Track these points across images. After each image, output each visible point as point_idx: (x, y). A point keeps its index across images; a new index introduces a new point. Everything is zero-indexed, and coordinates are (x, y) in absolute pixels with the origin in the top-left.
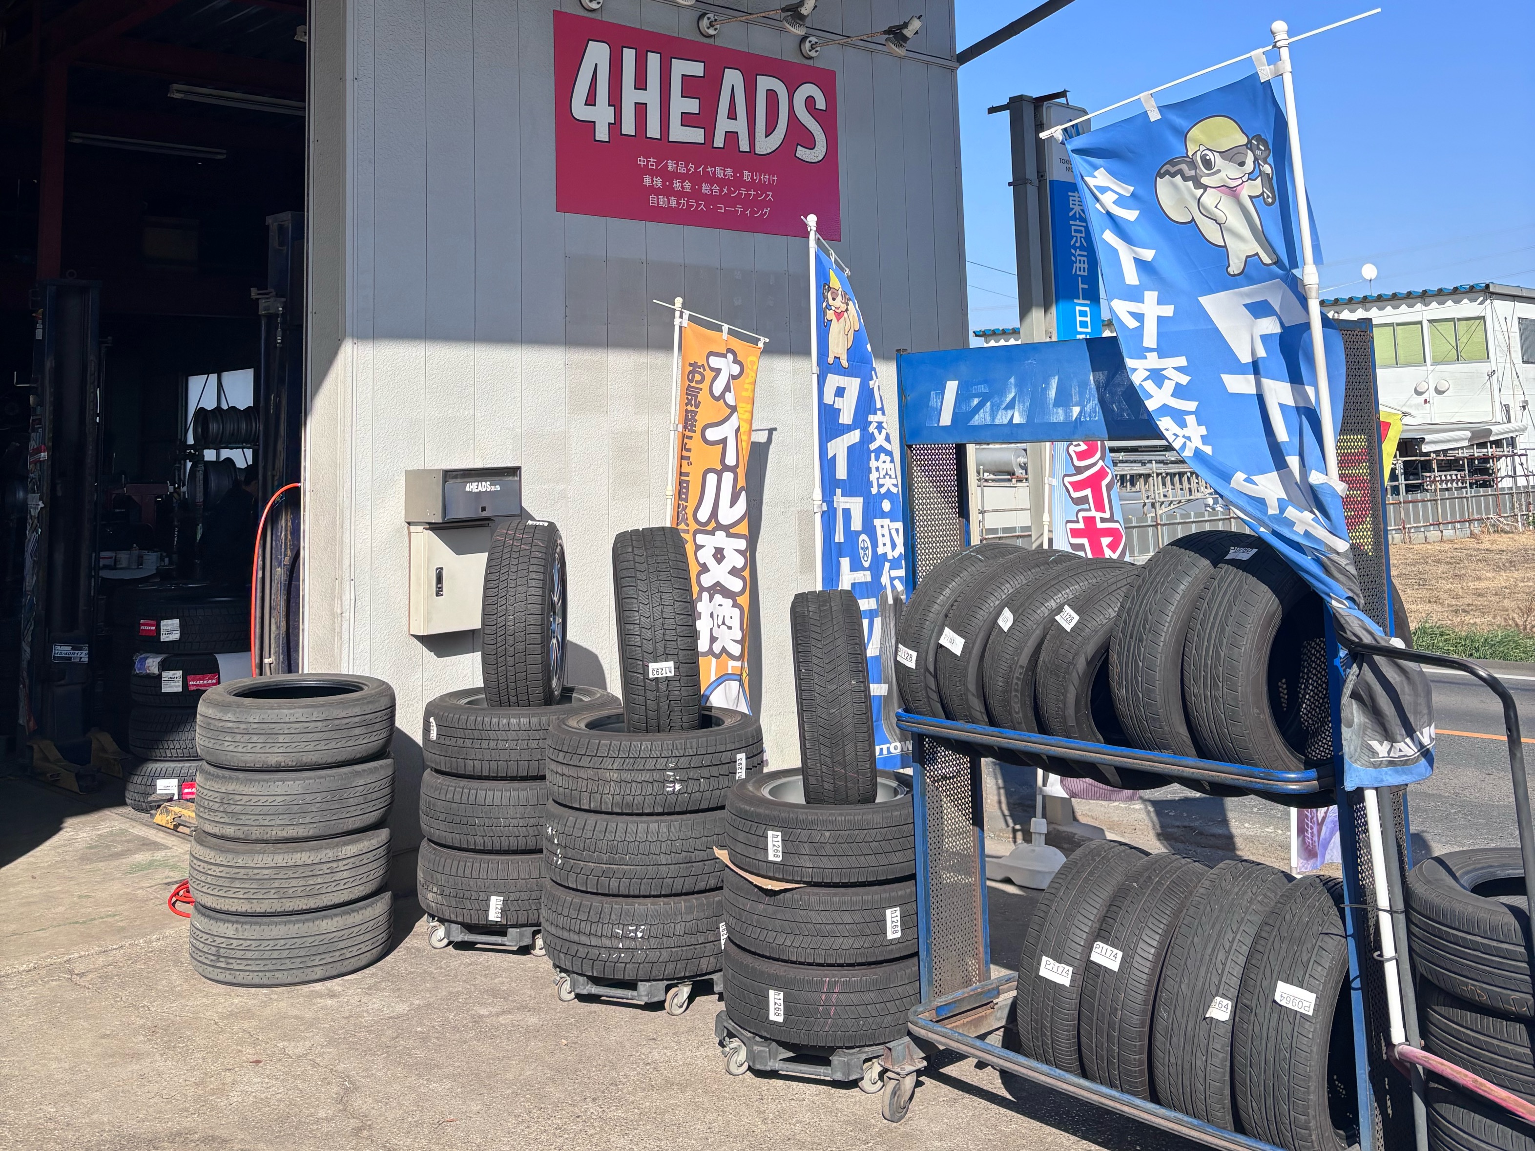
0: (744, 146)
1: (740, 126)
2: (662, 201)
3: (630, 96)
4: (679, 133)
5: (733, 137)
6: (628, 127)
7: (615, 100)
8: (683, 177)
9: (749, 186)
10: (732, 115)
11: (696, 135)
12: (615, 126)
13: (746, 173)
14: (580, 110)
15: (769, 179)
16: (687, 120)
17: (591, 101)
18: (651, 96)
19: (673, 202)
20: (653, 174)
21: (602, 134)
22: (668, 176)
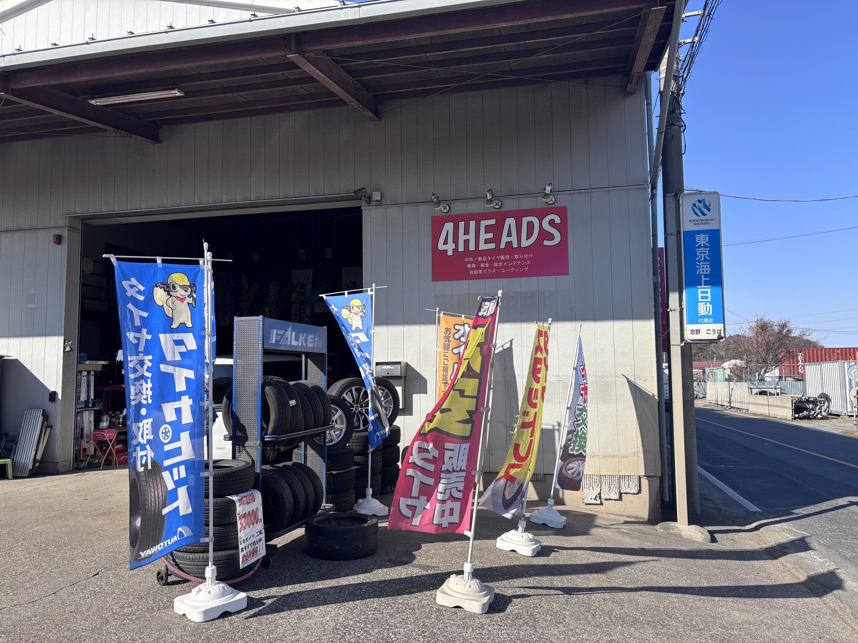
0: (515, 245)
1: (514, 239)
2: (476, 272)
3: (462, 238)
4: (483, 246)
5: (509, 244)
6: (461, 248)
7: (456, 241)
8: (485, 262)
9: (517, 260)
10: (509, 235)
11: (492, 246)
12: (455, 250)
13: (516, 256)
14: (441, 246)
15: (528, 256)
16: (487, 241)
17: (446, 243)
18: (471, 237)
19: (480, 272)
20: (471, 263)
21: (450, 253)
22: (478, 263)
